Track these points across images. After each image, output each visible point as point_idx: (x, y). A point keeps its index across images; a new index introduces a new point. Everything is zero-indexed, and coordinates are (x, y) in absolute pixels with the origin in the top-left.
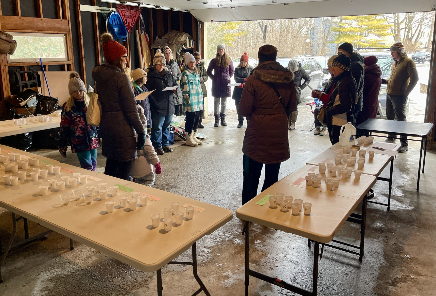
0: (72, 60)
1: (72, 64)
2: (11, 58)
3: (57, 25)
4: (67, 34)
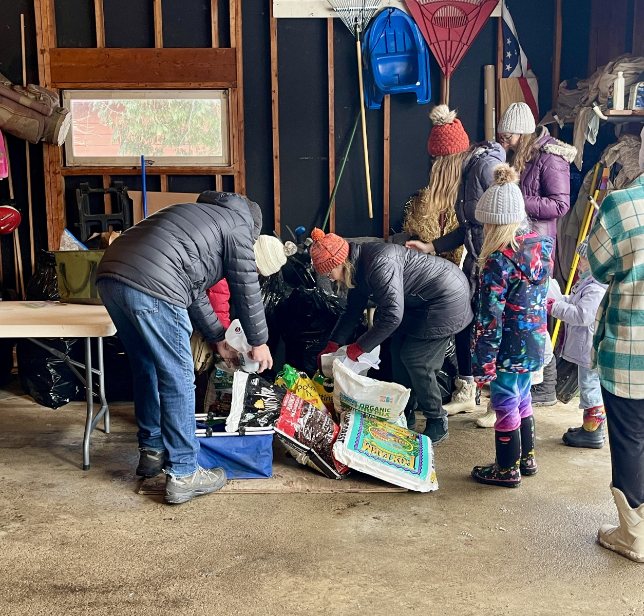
0: (237, 164)
1: (236, 175)
2: (75, 155)
3: (201, 65)
4: (230, 89)
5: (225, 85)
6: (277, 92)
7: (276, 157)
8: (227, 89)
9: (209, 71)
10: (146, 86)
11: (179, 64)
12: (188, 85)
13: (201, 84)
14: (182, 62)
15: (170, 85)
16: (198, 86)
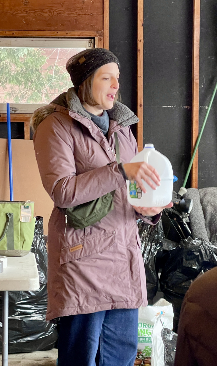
3: (68, 14)
4: (96, 38)
5: (92, 34)
6: (143, 41)
7: (141, 106)
8: (94, 38)
9: (76, 20)
10: (13, 34)
11: (46, 13)
12: (55, 34)
13: (68, 32)
14: (50, 11)
15: (37, 33)
16: (65, 35)
